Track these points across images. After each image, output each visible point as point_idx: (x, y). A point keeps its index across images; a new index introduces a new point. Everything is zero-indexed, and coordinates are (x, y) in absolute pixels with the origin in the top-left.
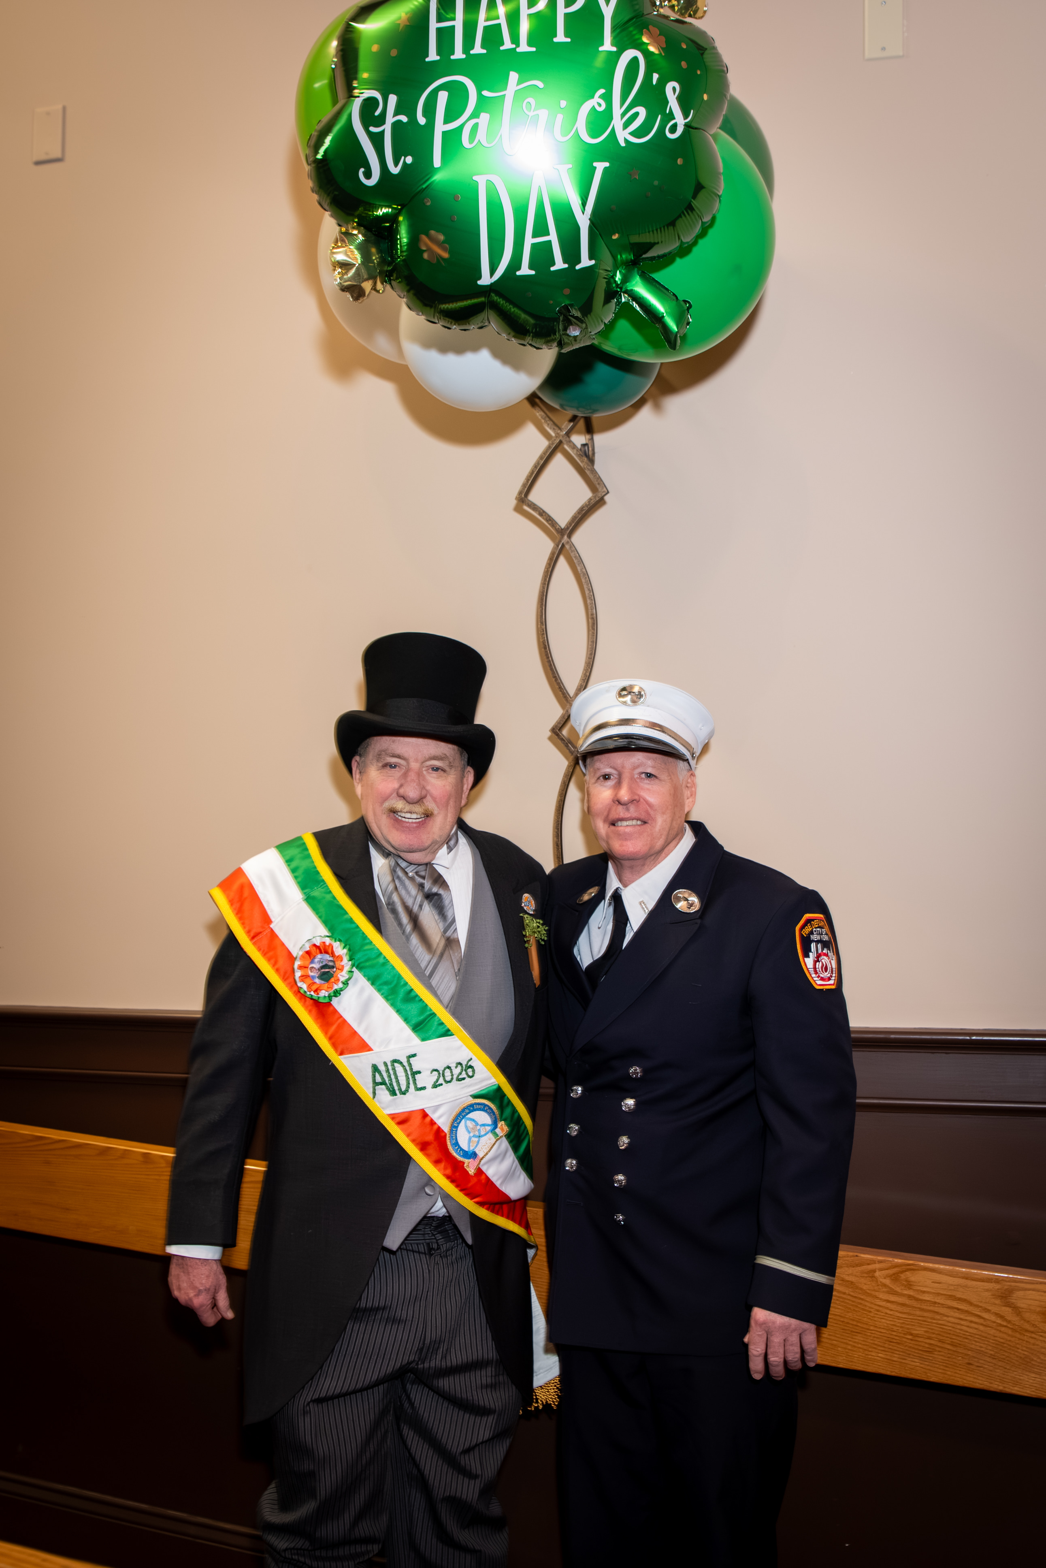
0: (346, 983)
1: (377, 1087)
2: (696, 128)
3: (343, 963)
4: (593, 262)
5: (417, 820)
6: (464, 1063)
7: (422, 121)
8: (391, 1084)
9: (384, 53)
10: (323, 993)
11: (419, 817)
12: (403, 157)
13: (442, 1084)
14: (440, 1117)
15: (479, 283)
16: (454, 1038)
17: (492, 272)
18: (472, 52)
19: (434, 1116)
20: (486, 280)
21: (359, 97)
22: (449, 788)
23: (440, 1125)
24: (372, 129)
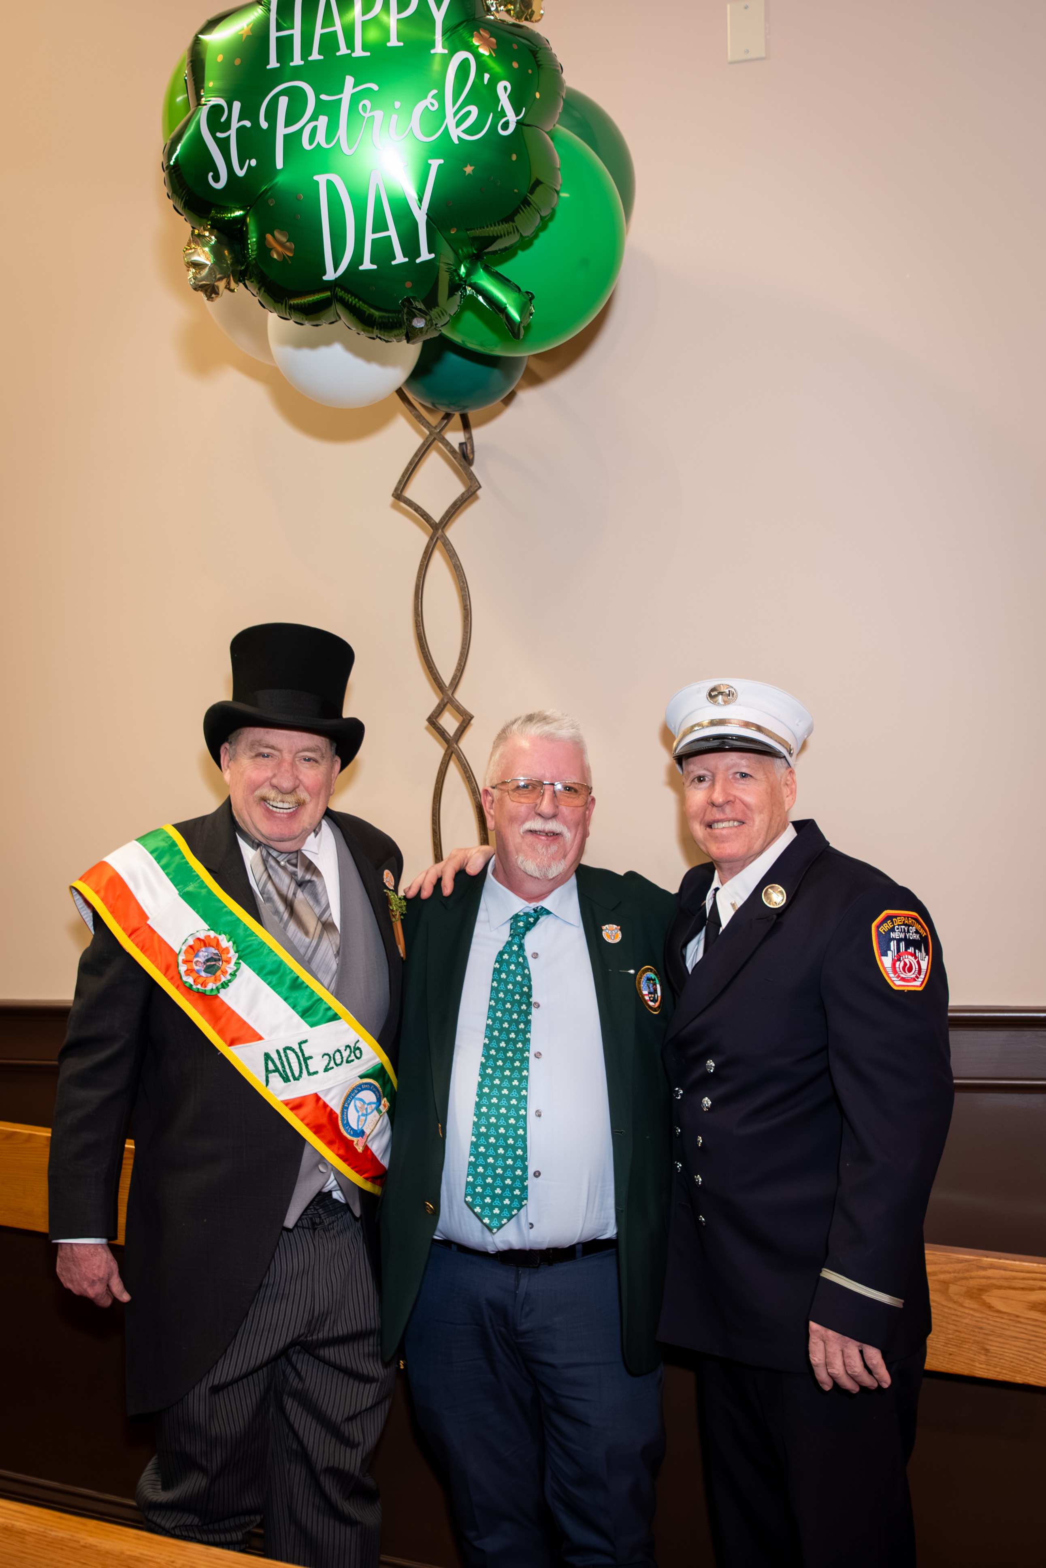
0: (234, 975)
1: (270, 1075)
2: (529, 125)
3: (229, 956)
4: (433, 256)
5: (289, 811)
6: (352, 1046)
7: (264, 125)
8: (284, 1071)
9: (228, 63)
10: (211, 986)
11: (291, 806)
12: (248, 161)
13: (333, 1068)
14: (332, 1099)
15: (325, 278)
16: (342, 1021)
17: (336, 268)
18: (310, 59)
19: (326, 1099)
20: (330, 275)
21: (206, 105)
22: (320, 777)
23: (332, 1107)
24: (219, 135)
